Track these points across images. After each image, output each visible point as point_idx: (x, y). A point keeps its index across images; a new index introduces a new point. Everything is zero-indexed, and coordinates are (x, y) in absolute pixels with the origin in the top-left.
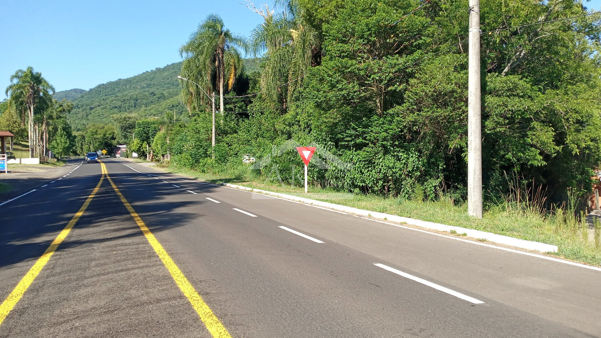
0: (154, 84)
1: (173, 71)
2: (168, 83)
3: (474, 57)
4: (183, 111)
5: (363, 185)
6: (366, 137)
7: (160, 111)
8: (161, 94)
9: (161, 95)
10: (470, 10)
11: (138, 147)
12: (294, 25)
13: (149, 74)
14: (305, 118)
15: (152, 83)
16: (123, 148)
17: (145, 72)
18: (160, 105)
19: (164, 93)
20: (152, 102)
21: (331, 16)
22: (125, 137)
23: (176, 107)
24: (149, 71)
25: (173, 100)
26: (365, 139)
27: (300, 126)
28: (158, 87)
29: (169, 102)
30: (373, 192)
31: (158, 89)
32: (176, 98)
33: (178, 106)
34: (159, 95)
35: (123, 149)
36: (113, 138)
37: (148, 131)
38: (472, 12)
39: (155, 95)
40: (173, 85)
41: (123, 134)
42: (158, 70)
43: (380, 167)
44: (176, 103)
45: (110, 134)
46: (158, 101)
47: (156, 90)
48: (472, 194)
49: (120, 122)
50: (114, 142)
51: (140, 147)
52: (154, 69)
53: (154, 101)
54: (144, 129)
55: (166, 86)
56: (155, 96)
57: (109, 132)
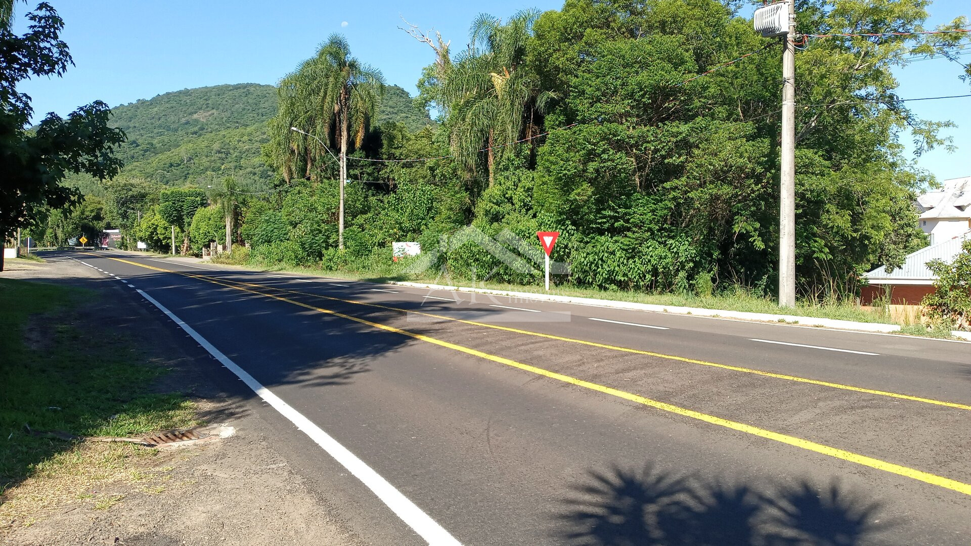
0: (135, 127)
1: (169, 106)
2: (160, 126)
3: (789, 133)
4: (188, 174)
5: (624, 280)
6: (629, 219)
7: (148, 173)
8: (149, 144)
9: (148, 146)
10: (785, 81)
11: (149, 233)
12: (496, 68)
13: (125, 110)
14: (521, 194)
15: (132, 125)
16: (114, 234)
17: (118, 105)
18: (149, 163)
19: (155, 142)
20: (133, 157)
21: (573, 63)
22: (125, 216)
23: (177, 166)
24: (126, 104)
25: (172, 155)
26: (627, 221)
27: (513, 204)
28: (142, 132)
29: (165, 157)
30: (637, 288)
31: (142, 136)
32: (175, 151)
33: (180, 165)
34: (145, 147)
35: (112, 237)
36: (98, 217)
37: (180, 208)
38: (787, 84)
39: (138, 146)
40: (169, 129)
41: (120, 212)
42: (142, 103)
43: (649, 257)
44: (176, 160)
45: (92, 211)
46: (143, 155)
47: (138, 137)
48: (785, 284)
49: (116, 191)
50: (100, 225)
51: (152, 233)
52: (134, 102)
53: (136, 155)
54: (173, 203)
55: (156, 131)
56: (138, 148)
57: (89, 209)
